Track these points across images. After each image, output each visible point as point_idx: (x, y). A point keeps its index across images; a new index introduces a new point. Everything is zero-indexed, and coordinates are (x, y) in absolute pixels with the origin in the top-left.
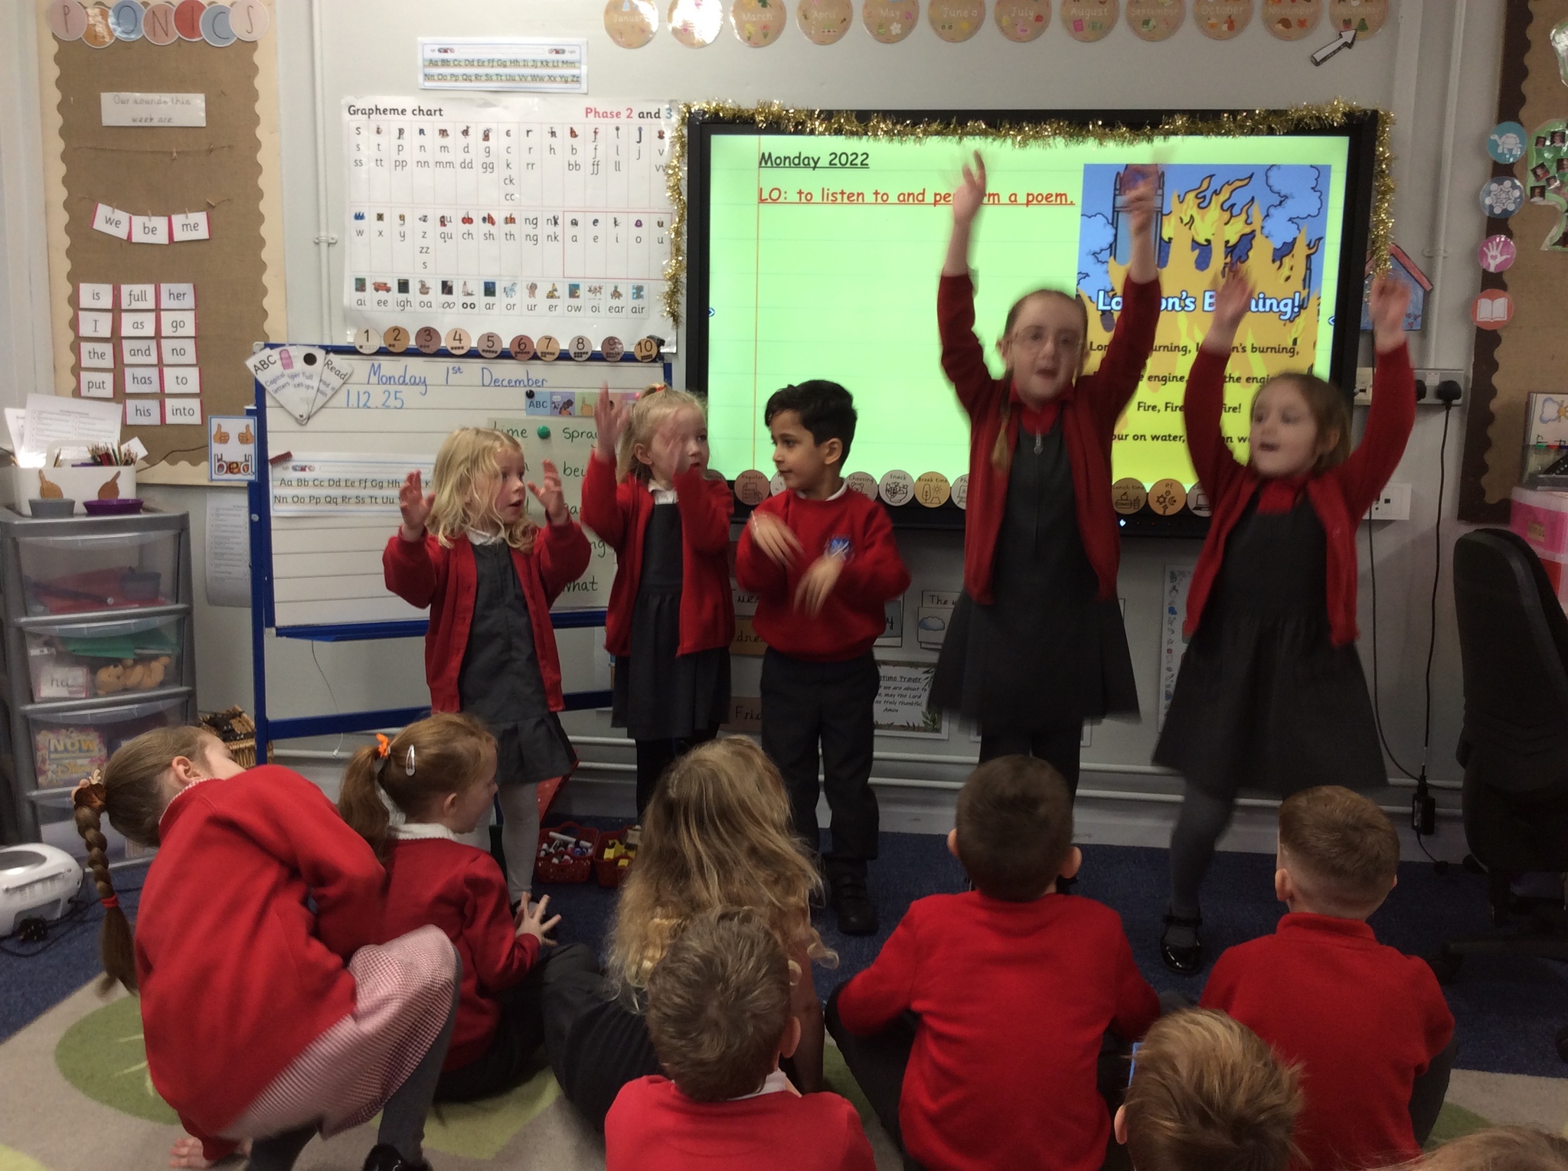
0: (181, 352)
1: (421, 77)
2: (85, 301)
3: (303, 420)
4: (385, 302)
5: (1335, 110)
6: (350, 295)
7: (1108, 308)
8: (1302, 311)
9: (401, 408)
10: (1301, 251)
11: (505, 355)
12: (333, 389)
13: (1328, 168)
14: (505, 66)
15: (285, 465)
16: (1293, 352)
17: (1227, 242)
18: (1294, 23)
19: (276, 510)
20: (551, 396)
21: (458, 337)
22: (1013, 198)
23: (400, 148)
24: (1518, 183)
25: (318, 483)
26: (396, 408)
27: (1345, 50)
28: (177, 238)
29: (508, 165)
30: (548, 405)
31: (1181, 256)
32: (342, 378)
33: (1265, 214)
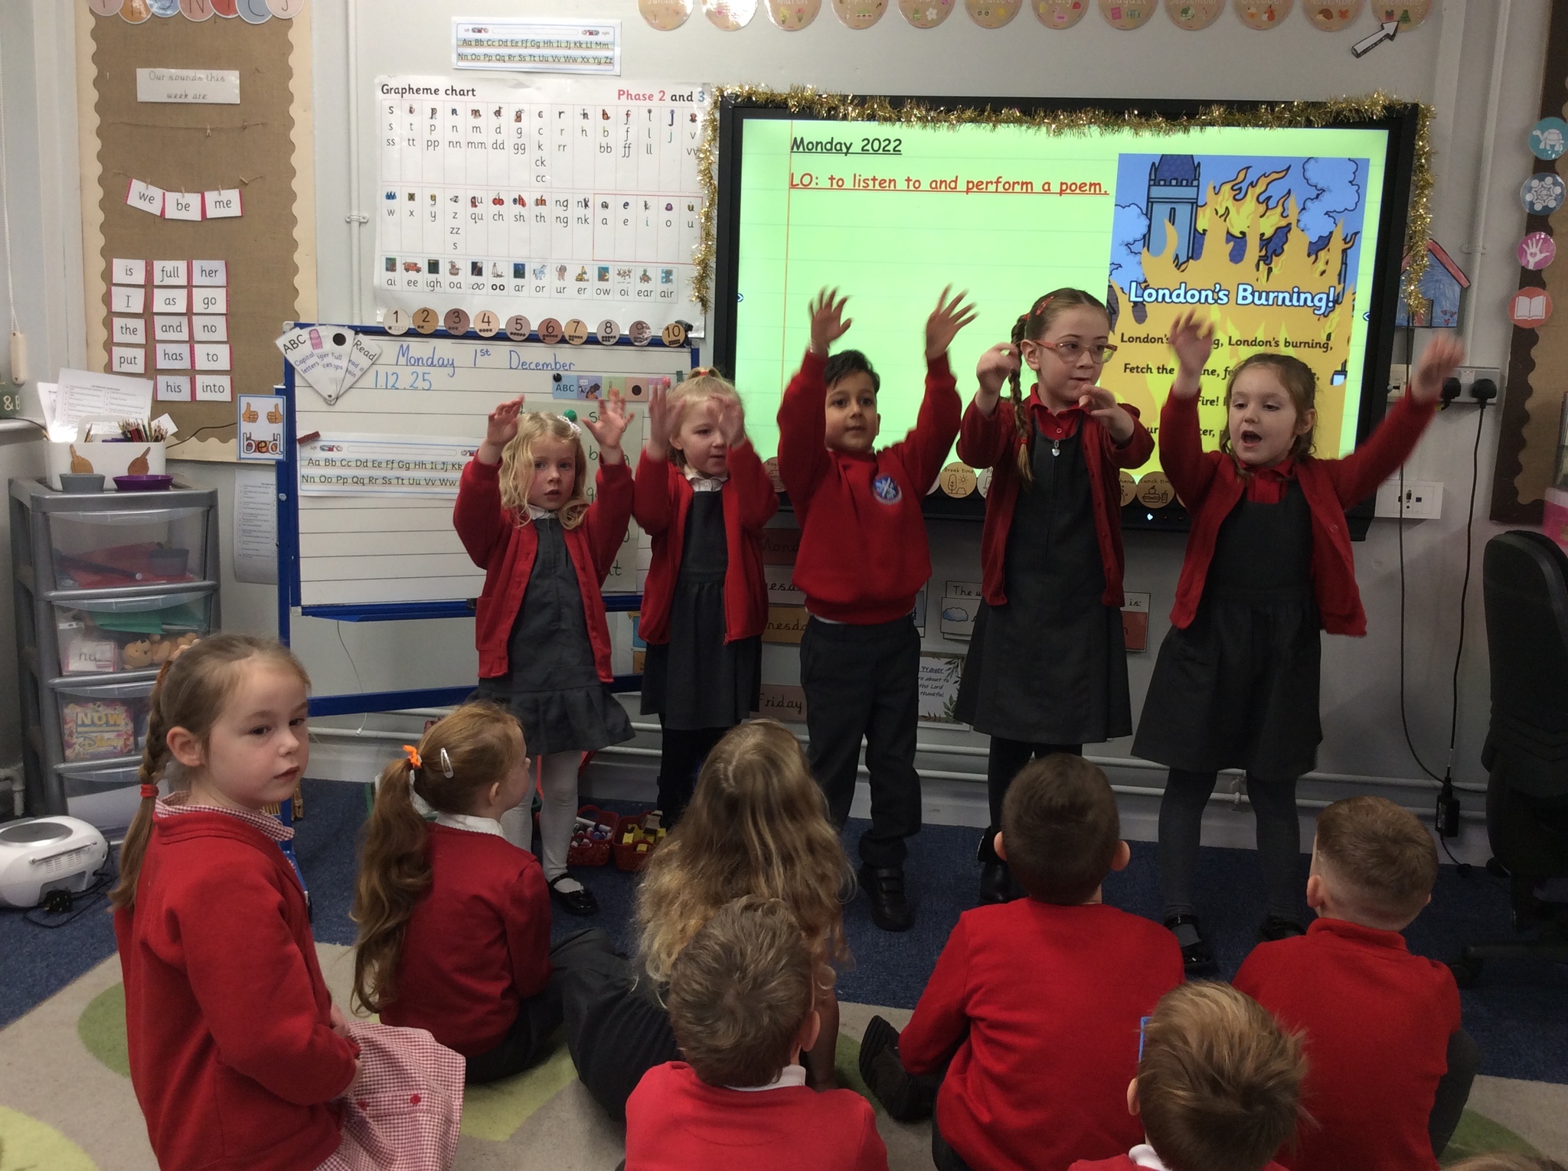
0: (211, 329)
1: (454, 57)
2: (118, 276)
3: (331, 400)
4: (415, 283)
5: (1375, 103)
6: (380, 276)
7: (1141, 299)
8: (1337, 305)
9: (428, 390)
10: (1336, 244)
11: (533, 338)
12: (362, 369)
13: (1367, 161)
14: (538, 47)
15: (313, 446)
16: (1327, 348)
17: (1262, 235)
18: (1335, 14)
19: (303, 490)
20: (578, 381)
21: (486, 320)
22: (1046, 187)
23: (433, 128)
24: (1560, 180)
25: (345, 463)
26: (423, 389)
27: (1387, 42)
28: (209, 215)
29: (539, 147)
30: (575, 388)
31: (1216, 248)
32: (372, 359)
33: (1302, 207)
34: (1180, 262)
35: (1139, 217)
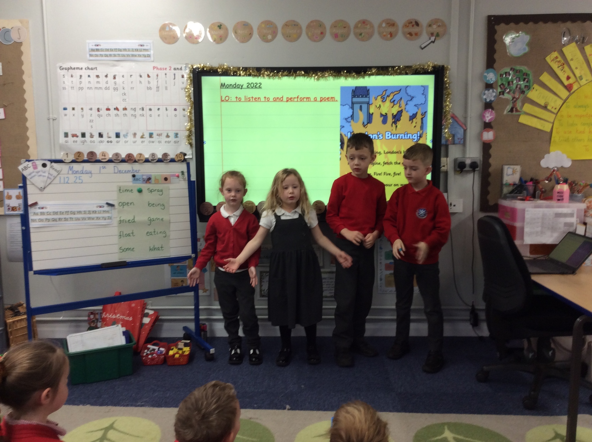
1: (88, 56)
3: (42, 189)
4: (76, 142)
5: (429, 66)
6: (62, 139)
8: (421, 138)
9: (81, 183)
10: (419, 116)
11: (123, 161)
12: (54, 176)
13: (428, 86)
14: (121, 51)
15: (35, 208)
17: (393, 114)
18: (413, 34)
19: (32, 225)
20: (142, 177)
21: (104, 155)
22: (315, 99)
23: (81, 83)
24: (495, 90)
25: (49, 213)
26: (80, 183)
27: (432, 44)
29: (123, 88)
30: (141, 179)
31: (377, 119)
32: (58, 172)
33: (406, 104)
34: (365, 125)
35: (349, 109)
